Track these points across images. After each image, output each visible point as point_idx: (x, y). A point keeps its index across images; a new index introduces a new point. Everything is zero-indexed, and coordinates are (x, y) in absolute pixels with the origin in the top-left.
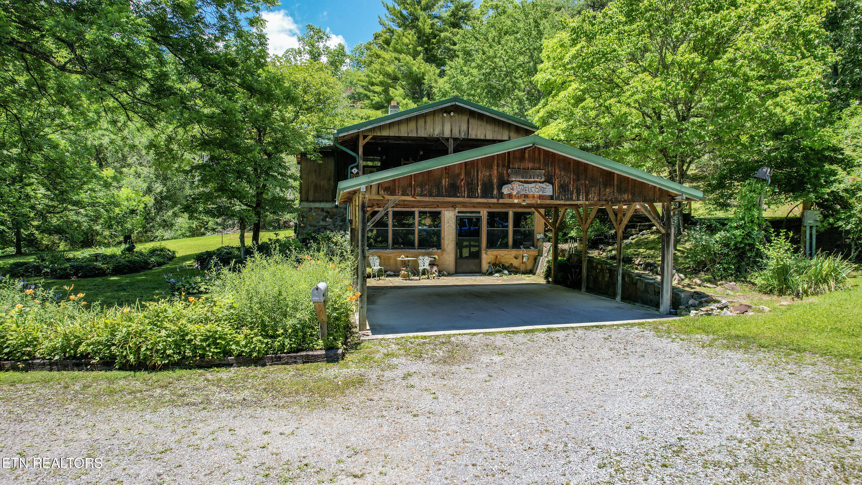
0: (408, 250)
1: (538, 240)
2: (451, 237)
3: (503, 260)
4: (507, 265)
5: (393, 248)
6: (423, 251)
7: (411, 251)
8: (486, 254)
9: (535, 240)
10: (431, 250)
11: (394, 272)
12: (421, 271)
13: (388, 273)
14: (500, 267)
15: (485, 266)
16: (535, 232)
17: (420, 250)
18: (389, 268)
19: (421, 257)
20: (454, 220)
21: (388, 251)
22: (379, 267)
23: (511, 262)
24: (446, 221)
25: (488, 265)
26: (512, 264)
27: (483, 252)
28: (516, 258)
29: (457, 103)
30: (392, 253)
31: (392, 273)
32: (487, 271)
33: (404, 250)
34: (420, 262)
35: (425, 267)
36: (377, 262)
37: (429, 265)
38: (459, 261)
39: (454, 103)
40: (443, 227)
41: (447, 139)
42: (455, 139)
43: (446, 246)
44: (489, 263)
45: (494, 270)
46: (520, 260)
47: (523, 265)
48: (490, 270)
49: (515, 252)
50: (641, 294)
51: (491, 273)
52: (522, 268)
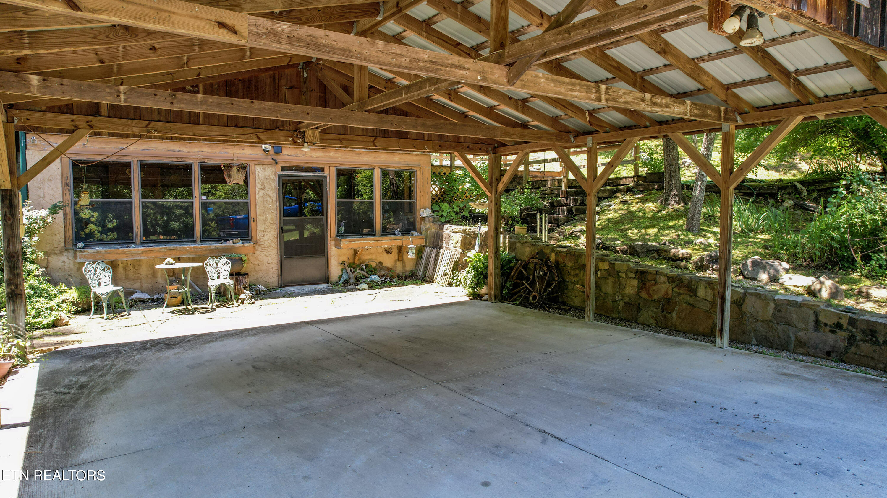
0: (179, 246)
1: (423, 219)
2: (269, 217)
3: (366, 257)
4: (374, 265)
5: (146, 242)
6: (214, 246)
7: (187, 246)
8: (338, 246)
9: (418, 220)
10: (230, 243)
11: (150, 292)
12: (213, 289)
13: (138, 295)
14: (361, 269)
15: (335, 270)
16: (417, 207)
17: (207, 245)
18: (137, 285)
19: (210, 261)
20: (274, 184)
21: (133, 248)
22: (112, 288)
23: (380, 259)
24: (259, 186)
25: (340, 267)
26: (381, 263)
27: (332, 243)
28: (388, 252)
30: (142, 253)
31: (146, 296)
32: (340, 277)
33: (170, 246)
34: (211, 271)
35: (221, 281)
36: (106, 276)
37: (231, 275)
38: (287, 263)
40: (252, 198)
43: (260, 234)
44: (343, 263)
45: (351, 276)
46: (394, 255)
47: (399, 265)
48: (344, 277)
49: (387, 242)
50: (759, 326)
51: (347, 282)
52: (399, 269)
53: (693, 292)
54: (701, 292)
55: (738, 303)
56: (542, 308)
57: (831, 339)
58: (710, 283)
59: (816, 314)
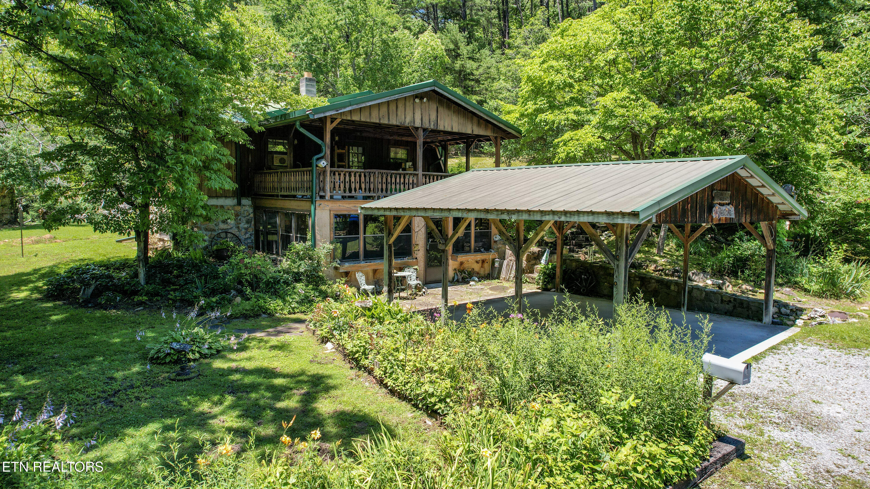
1: (496, 242)
2: (421, 243)
3: (467, 266)
4: (471, 270)
6: (400, 261)
8: (452, 260)
9: (493, 243)
10: (406, 259)
15: (451, 273)
16: (493, 234)
17: (396, 261)
23: (473, 267)
24: (416, 225)
25: (454, 272)
26: (473, 269)
27: (450, 257)
28: (477, 262)
29: (436, 89)
32: (453, 278)
38: (429, 270)
39: (433, 88)
41: (417, 128)
42: (425, 130)
43: (416, 253)
44: (455, 270)
45: (460, 277)
46: (480, 264)
47: (482, 269)
48: (456, 279)
49: (479, 257)
50: (698, 302)
51: (458, 281)
52: (482, 273)
53: (669, 287)
54: (672, 287)
55: (690, 292)
56: (588, 295)
57: (727, 307)
58: (676, 283)
59: (722, 297)
